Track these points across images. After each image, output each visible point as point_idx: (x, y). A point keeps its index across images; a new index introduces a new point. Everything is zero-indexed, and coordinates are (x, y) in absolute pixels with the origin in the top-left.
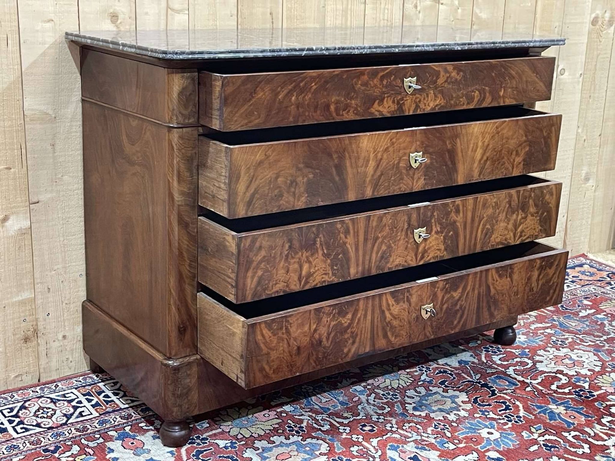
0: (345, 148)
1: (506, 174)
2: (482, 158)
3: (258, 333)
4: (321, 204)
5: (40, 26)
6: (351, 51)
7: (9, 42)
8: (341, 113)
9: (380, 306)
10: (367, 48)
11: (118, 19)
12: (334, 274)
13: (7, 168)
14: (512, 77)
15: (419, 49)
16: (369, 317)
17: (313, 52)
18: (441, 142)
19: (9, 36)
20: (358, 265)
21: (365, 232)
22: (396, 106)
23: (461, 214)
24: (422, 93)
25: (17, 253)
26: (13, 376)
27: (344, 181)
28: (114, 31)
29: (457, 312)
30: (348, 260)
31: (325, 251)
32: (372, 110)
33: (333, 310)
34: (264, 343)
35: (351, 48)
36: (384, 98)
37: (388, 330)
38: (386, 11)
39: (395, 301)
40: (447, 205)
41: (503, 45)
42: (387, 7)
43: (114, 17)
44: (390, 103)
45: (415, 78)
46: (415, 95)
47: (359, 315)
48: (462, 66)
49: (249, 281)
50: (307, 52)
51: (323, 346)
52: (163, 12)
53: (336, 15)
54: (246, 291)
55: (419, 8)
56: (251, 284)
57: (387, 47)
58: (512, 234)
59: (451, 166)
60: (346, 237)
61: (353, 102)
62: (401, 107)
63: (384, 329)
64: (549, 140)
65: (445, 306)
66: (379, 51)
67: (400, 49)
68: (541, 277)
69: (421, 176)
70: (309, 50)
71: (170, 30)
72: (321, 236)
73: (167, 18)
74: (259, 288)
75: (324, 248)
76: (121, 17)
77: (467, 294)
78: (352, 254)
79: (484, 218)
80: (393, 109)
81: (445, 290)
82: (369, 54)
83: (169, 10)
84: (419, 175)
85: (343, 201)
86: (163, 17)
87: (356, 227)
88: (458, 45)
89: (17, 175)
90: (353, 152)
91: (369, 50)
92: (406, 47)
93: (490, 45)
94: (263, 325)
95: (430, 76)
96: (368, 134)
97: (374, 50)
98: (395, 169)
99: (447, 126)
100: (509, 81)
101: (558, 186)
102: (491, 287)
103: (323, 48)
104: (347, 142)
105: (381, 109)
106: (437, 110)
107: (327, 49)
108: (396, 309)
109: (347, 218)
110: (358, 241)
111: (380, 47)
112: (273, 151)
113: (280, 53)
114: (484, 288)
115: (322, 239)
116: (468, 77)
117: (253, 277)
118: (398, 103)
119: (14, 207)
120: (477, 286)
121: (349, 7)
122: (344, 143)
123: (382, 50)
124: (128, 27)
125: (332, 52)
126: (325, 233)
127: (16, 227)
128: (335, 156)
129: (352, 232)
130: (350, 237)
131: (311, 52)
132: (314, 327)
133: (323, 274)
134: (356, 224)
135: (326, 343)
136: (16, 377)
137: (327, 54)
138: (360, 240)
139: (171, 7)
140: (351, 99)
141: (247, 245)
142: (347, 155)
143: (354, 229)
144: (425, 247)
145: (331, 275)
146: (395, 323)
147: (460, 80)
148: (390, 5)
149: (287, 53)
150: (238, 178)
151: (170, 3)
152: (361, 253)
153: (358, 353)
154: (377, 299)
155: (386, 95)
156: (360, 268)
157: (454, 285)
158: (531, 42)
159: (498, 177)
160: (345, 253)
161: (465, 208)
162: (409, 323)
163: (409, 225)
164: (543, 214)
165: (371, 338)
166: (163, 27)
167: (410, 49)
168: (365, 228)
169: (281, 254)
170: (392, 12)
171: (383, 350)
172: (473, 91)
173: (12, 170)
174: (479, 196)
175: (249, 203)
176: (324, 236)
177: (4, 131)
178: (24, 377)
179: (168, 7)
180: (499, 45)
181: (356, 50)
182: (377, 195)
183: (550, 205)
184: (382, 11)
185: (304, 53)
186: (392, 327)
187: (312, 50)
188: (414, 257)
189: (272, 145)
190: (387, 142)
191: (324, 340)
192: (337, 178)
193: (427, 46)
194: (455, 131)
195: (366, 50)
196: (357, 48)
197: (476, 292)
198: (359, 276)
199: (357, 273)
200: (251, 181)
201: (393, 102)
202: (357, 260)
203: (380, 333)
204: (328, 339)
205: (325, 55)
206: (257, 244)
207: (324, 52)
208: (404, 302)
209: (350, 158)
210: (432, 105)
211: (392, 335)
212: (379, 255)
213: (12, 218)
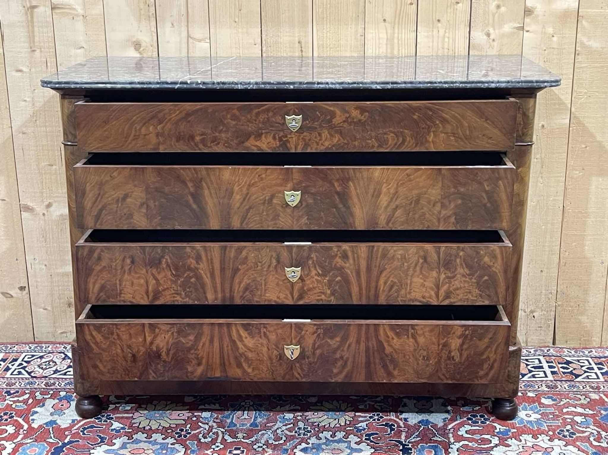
0: (202, 179)
1: (428, 226)
2: (388, 205)
3: (87, 332)
4: (178, 227)
5: (73, 51)
6: (233, 86)
7: (49, 64)
8: (209, 145)
9: (230, 336)
10: (252, 84)
11: (140, 47)
12: (187, 296)
13: (49, 165)
14: (444, 121)
15: (322, 86)
16: (216, 344)
17: (188, 86)
18: (327, 185)
19: (48, 60)
20: (216, 291)
21: (221, 261)
22: (278, 143)
23: (351, 261)
24: (312, 132)
25: (60, 234)
26: (59, 332)
27: (203, 210)
28: (137, 57)
29: (336, 360)
30: (203, 285)
31: (174, 272)
32: (247, 144)
33: (171, 328)
34: (94, 343)
35: (232, 83)
36: (262, 134)
37: (242, 360)
38: (446, 40)
39: (249, 334)
40: (331, 248)
41: (446, 86)
42: (447, 34)
43: (137, 46)
44: (270, 139)
45: (301, 116)
46: (302, 133)
47: (203, 340)
48: (366, 107)
49: (91, 286)
50: (181, 86)
51: (163, 359)
52: (185, 40)
53: (379, 44)
54: (89, 294)
55: (492, 37)
56: (93, 288)
57: (279, 83)
58: (433, 293)
59: (343, 209)
60: (197, 263)
61: (223, 135)
62: (284, 144)
63: (236, 358)
64: (495, 195)
65: (318, 352)
66: (268, 87)
67: (296, 86)
68: (465, 347)
69: (302, 215)
70: (181, 83)
71: (191, 57)
72: (167, 257)
73: (188, 46)
74: (101, 294)
75: (172, 269)
76: (144, 44)
77: (349, 346)
78: (207, 280)
79: (385, 269)
80: (275, 146)
81: (316, 335)
82: (255, 89)
83: (190, 39)
84: (301, 213)
85: (204, 228)
86: (184, 45)
87: (209, 255)
88: (377, 83)
89: (58, 172)
90: (212, 184)
91: (255, 86)
92: (304, 84)
93: (426, 85)
94: (91, 328)
95: (321, 115)
96: (230, 167)
97: (263, 86)
98: (266, 205)
99: (334, 167)
100: (440, 125)
101: (503, 249)
102: (386, 345)
103: (199, 82)
104: (204, 173)
105: (258, 143)
106: (334, 150)
107: (204, 83)
108: (250, 342)
109: (198, 245)
110: (213, 268)
111: (269, 83)
112: (119, 174)
113: (150, 86)
114: (373, 343)
115: (169, 260)
116: (377, 118)
117: (94, 283)
118: (280, 139)
119: (56, 196)
120: (363, 338)
121: (396, 35)
122: (201, 174)
123: (273, 86)
124: (150, 54)
125: (210, 86)
126: (171, 255)
127: (58, 213)
128: (190, 185)
129: (204, 258)
130: (203, 263)
131: (185, 86)
132: (149, 339)
133: (175, 293)
134: (208, 252)
135: (165, 357)
136: (62, 333)
137: (204, 88)
138: (215, 268)
139: (192, 36)
140: (220, 132)
141: (85, 254)
142: (204, 184)
143: (207, 256)
144: (303, 287)
145: (183, 296)
146: (250, 355)
147: (365, 121)
148: (451, 33)
149: (158, 86)
150: (84, 194)
151: (190, 33)
152: (218, 280)
153: (206, 374)
154: (225, 329)
155: (263, 131)
156: (220, 295)
157: (329, 332)
158: (492, 82)
159: (416, 228)
160: (199, 278)
161: (356, 255)
162: (270, 359)
163: (278, 261)
164: (481, 277)
165: (221, 364)
166: (184, 54)
167: (309, 86)
168: (221, 257)
169: (122, 268)
170: (454, 41)
171: (239, 379)
172: (385, 134)
173: (54, 167)
174: (376, 244)
175: (98, 217)
176: (170, 257)
177: (47, 135)
178: (68, 334)
179: (189, 36)
180: (440, 85)
181: (239, 86)
182: (246, 227)
183: (494, 269)
184: (440, 40)
185: (177, 86)
186: (247, 359)
187: (186, 83)
188: (290, 296)
189: (118, 168)
190: (254, 177)
191: (164, 354)
192: (194, 206)
193: (332, 83)
194: (346, 174)
195: (252, 86)
196: (241, 84)
197: (363, 346)
198: (219, 302)
199: (216, 299)
200: (97, 199)
201: (274, 138)
202: (215, 288)
203: (232, 361)
204: (168, 354)
205: (201, 89)
206: (96, 255)
207: (201, 86)
208: (261, 337)
209: (209, 188)
210: (327, 144)
211: (249, 367)
212: (242, 286)
213: (54, 205)
